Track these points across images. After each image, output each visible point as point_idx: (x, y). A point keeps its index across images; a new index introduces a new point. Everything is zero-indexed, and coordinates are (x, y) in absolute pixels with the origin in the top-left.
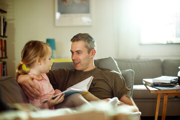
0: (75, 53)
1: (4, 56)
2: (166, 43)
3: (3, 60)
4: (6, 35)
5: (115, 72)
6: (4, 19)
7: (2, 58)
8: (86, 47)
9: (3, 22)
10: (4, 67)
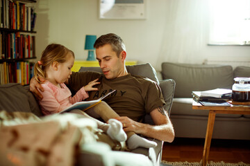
0: (102, 60)
1: (31, 56)
2: (242, 44)
3: (31, 61)
4: (35, 30)
5: (149, 80)
6: (32, 10)
7: (29, 58)
8: (114, 50)
9: (31, 14)
10: (31, 69)
